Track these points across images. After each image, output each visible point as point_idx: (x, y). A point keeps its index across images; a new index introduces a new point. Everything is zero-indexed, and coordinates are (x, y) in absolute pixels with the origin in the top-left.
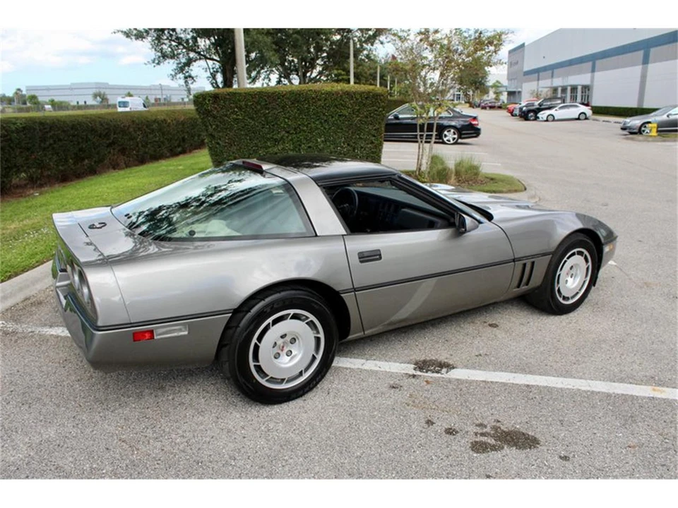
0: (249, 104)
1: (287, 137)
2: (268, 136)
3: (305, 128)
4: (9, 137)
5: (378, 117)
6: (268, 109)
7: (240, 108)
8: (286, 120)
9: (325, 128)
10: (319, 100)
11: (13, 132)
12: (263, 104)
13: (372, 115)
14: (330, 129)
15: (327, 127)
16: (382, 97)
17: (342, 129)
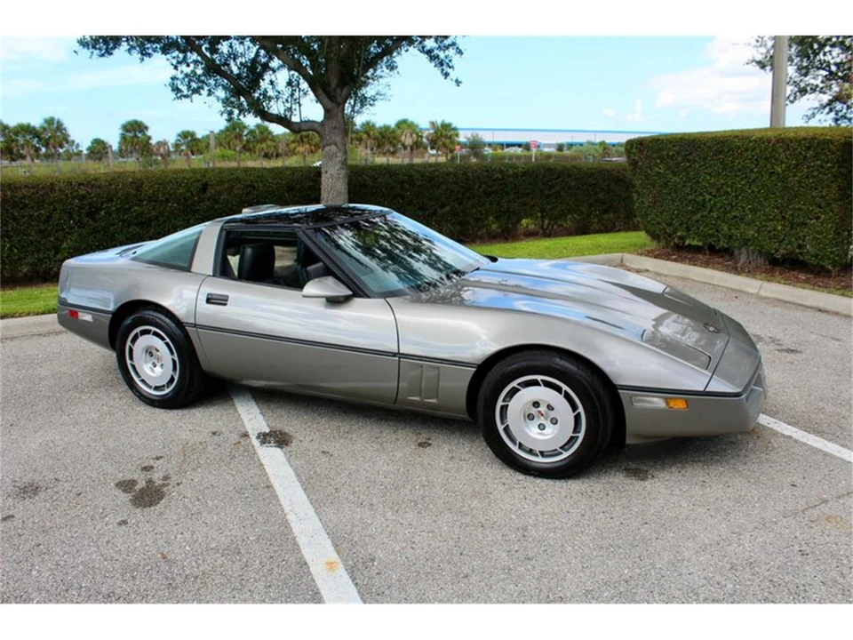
0: (671, 153)
1: (710, 200)
2: (690, 197)
3: (729, 190)
4: (503, 181)
5: (826, 177)
6: (689, 161)
7: (662, 159)
8: (708, 177)
9: (753, 191)
10: (747, 150)
11: (509, 176)
12: (683, 153)
13: (816, 174)
14: (759, 192)
15: (756, 190)
16: (831, 146)
17: (774, 194)
